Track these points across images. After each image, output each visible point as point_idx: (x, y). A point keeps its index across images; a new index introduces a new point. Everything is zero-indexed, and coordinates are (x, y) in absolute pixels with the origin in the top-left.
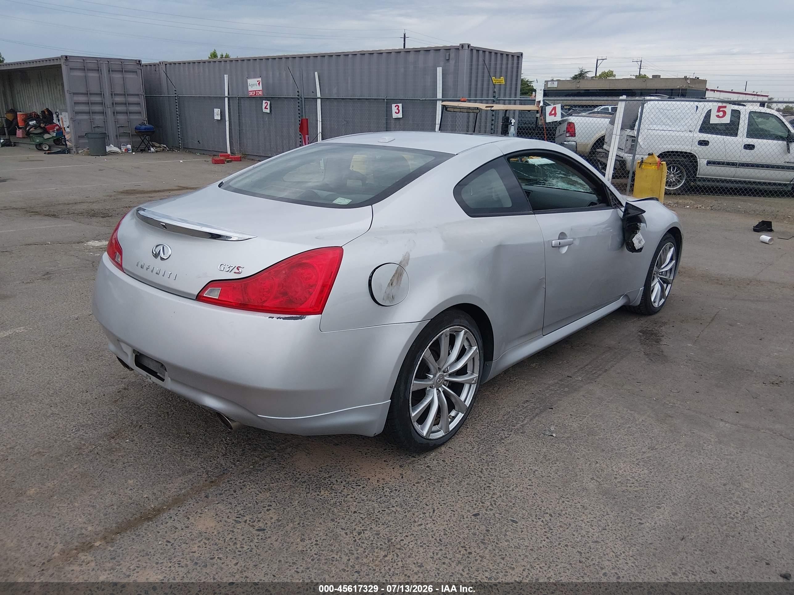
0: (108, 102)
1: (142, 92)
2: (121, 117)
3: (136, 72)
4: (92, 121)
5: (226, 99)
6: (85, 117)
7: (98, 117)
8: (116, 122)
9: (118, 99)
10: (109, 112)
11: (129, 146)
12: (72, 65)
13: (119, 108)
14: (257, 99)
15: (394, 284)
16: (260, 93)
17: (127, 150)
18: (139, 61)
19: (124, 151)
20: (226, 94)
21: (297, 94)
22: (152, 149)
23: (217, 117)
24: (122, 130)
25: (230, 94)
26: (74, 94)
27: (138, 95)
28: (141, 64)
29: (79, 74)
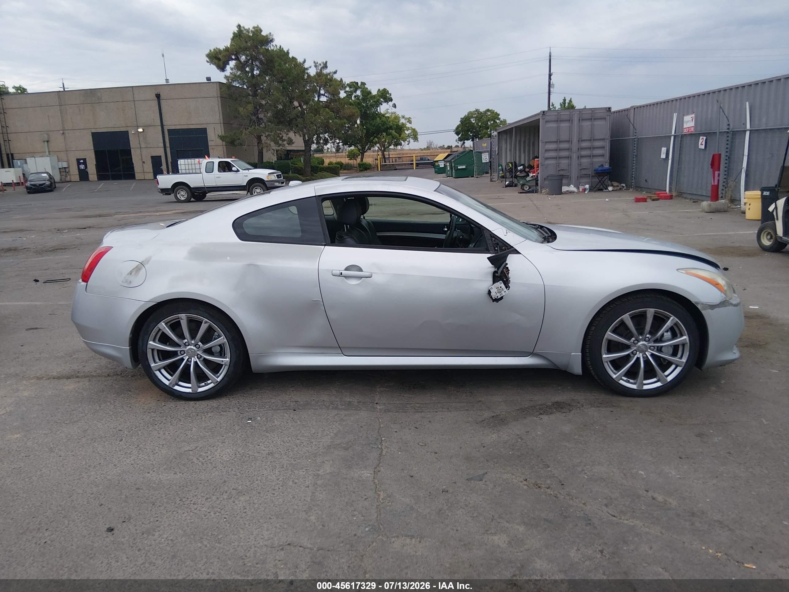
0: (575, 147)
1: (608, 136)
2: (585, 161)
3: (605, 119)
4: (558, 165)
5: (672, 138)
6: (553, 162)
7: (565, 162)
8: (580, 165)
9: (584, 144)
10: (574, 156)
11: (587, 186)
12: (547, 118)
13: (584, 153)
14: (695, 136)
15: (133, 274)
16: (692, 129)
17: (585, 190)
18: (609, 108)
19: (581, 190)
20: (673, 133)
21: (728, 127)
22: (610, 188)
23: (663, 156)
24: (584, 172)
25: (676, 132)
26: (546, 142)
27: (604, 139)
28: (610, 111)
29: (554, 125)
